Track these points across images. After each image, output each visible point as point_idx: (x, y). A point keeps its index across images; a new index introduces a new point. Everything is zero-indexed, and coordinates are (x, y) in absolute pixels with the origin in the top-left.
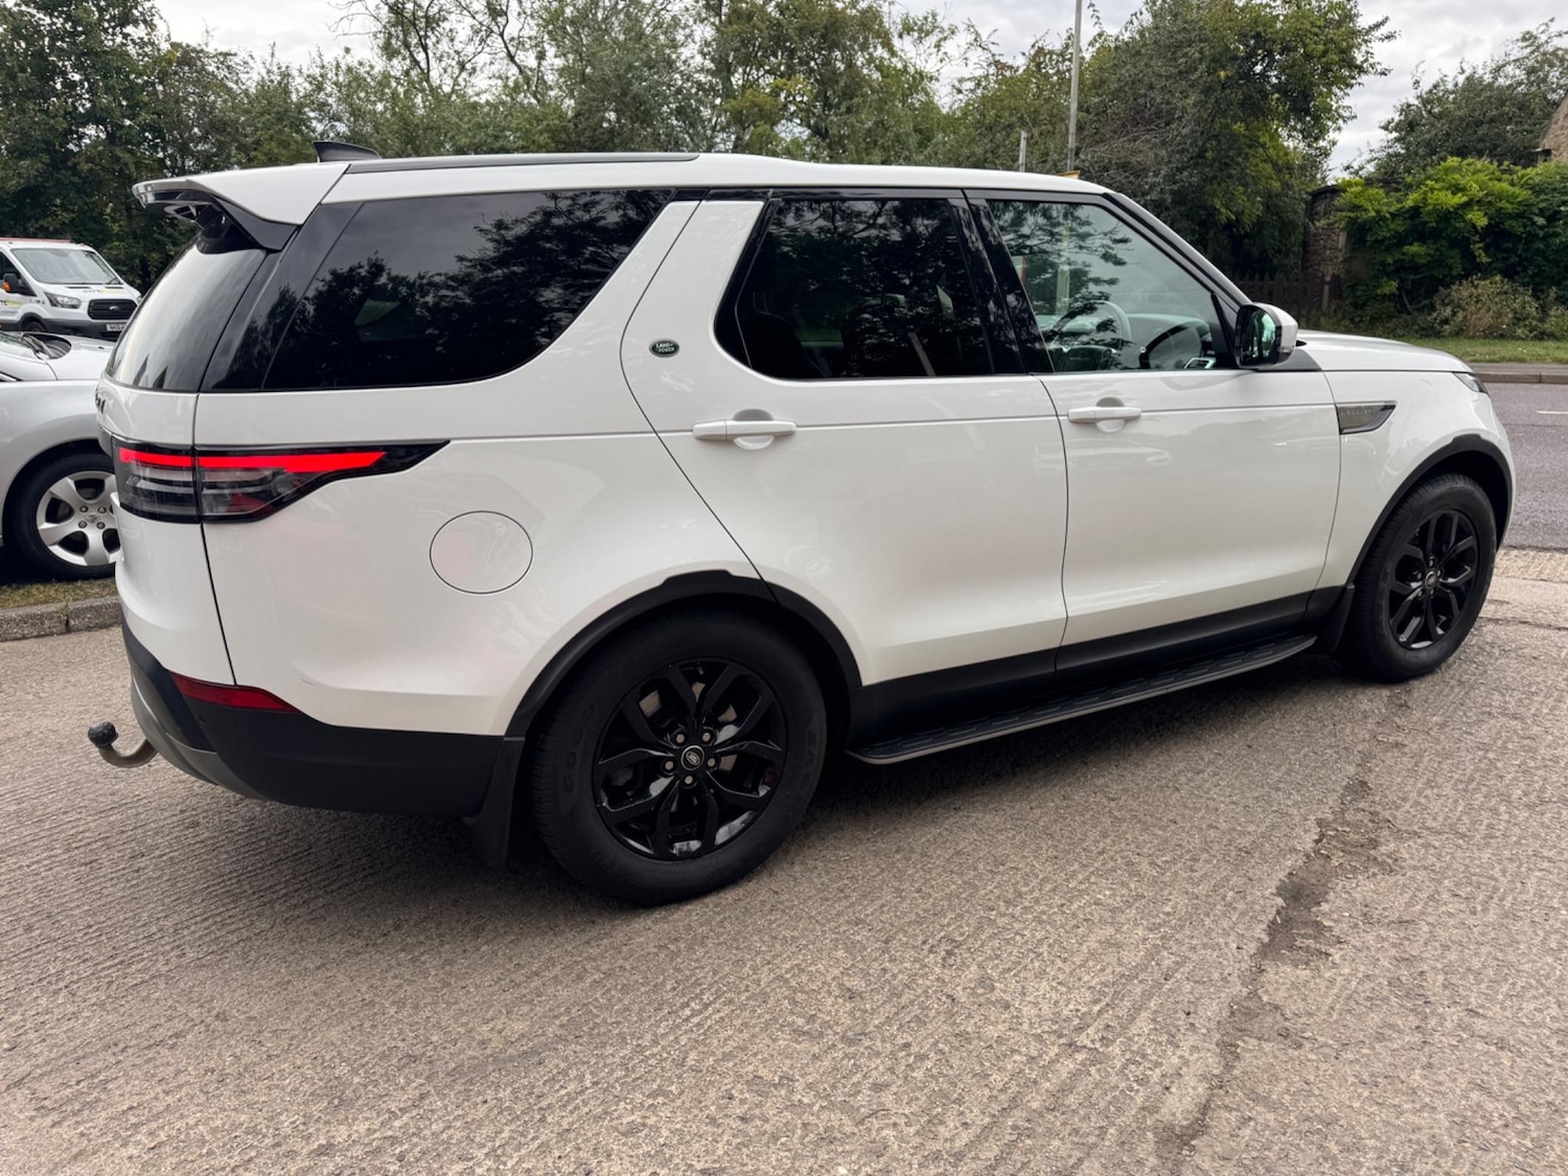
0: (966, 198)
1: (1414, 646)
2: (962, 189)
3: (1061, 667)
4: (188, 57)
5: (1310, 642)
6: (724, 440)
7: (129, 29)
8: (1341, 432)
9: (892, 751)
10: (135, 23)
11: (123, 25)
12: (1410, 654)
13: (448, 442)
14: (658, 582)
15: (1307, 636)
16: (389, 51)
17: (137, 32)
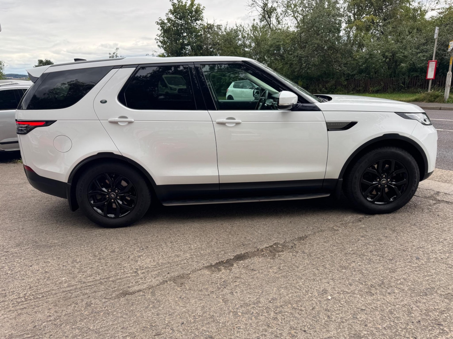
0: (194, 65)
1: (376, 203)
2: (193, 62)
3: (221, 189)
4: (210, 27)
5: (329, 195)
6: (115, 123)
7: (197, 22)
8: (328, 130)
9: (168, 203)
10: (198, 20)
11: (195, 21)
12: (373, 205)
13: (56, 121)
14: (96, 153)
15: (327, 193)
16: (261, 21)
17: (199, 22)
